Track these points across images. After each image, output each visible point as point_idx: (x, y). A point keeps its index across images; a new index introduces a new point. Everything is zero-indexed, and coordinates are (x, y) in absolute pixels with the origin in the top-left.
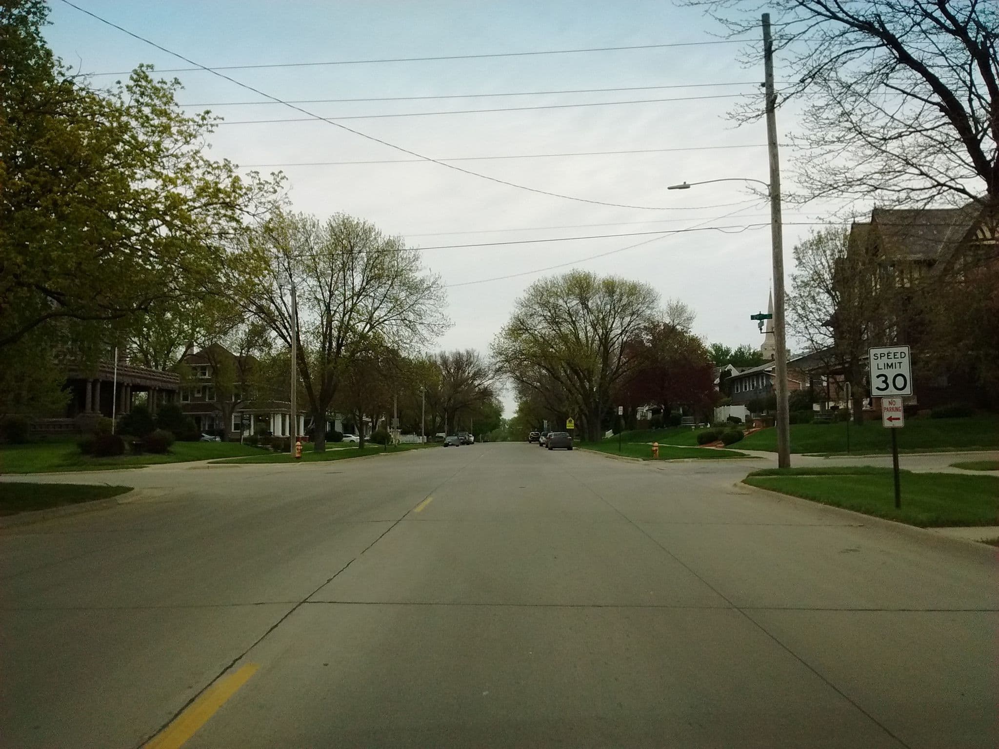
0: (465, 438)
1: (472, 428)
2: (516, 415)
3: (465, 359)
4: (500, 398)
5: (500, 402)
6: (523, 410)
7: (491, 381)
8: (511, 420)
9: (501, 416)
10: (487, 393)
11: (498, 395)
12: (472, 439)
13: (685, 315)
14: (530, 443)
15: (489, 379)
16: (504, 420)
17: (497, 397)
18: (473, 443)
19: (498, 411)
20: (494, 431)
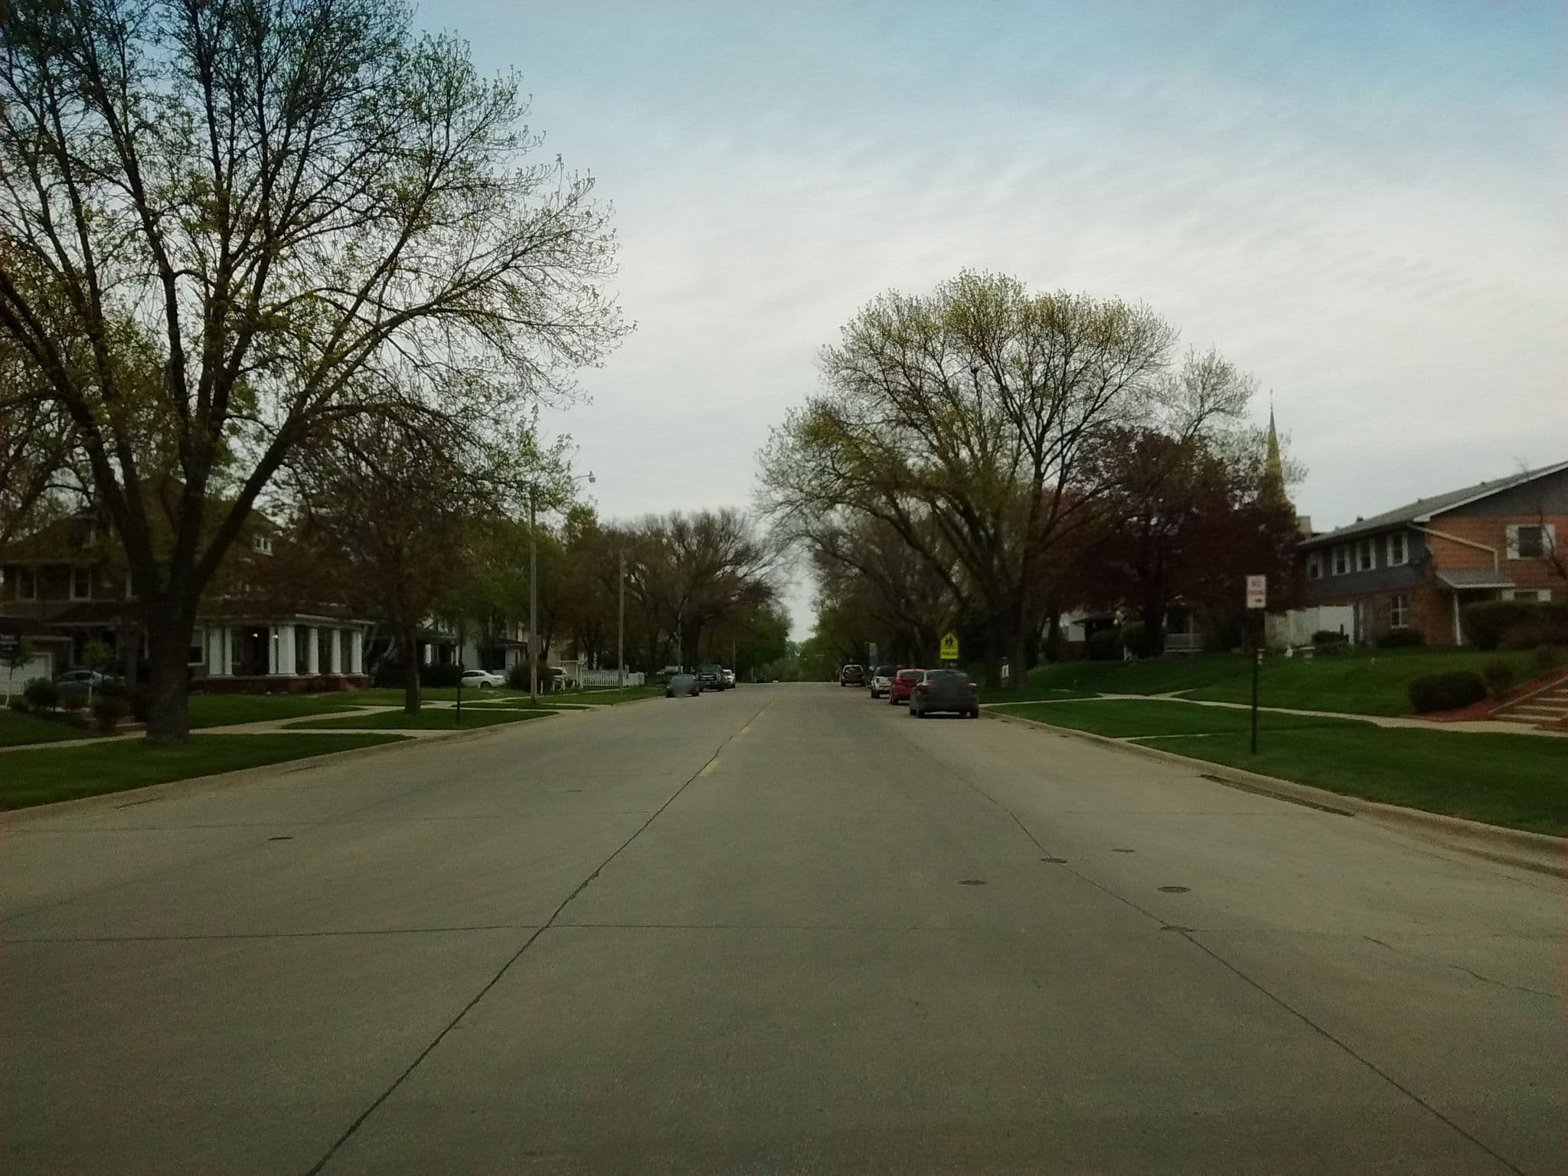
0: (715, 678)
1: (734, 657)
2: (813, 635)
3: (718, 526)
4: (785, 601)
5: (785, 610)
6: (829, 623)
7: (767, 569)
8: (803, 644)
9: (787, 635)
10: (760, 592)
11: (782, 595)
12: (732, 678)
13: (1229, 389)
14: (843, 685)
15: (765, 565)
16: (793, 646)
17: (781, 600)
18: (733, 686)
19: (782, 627)
20: (776, 663)
